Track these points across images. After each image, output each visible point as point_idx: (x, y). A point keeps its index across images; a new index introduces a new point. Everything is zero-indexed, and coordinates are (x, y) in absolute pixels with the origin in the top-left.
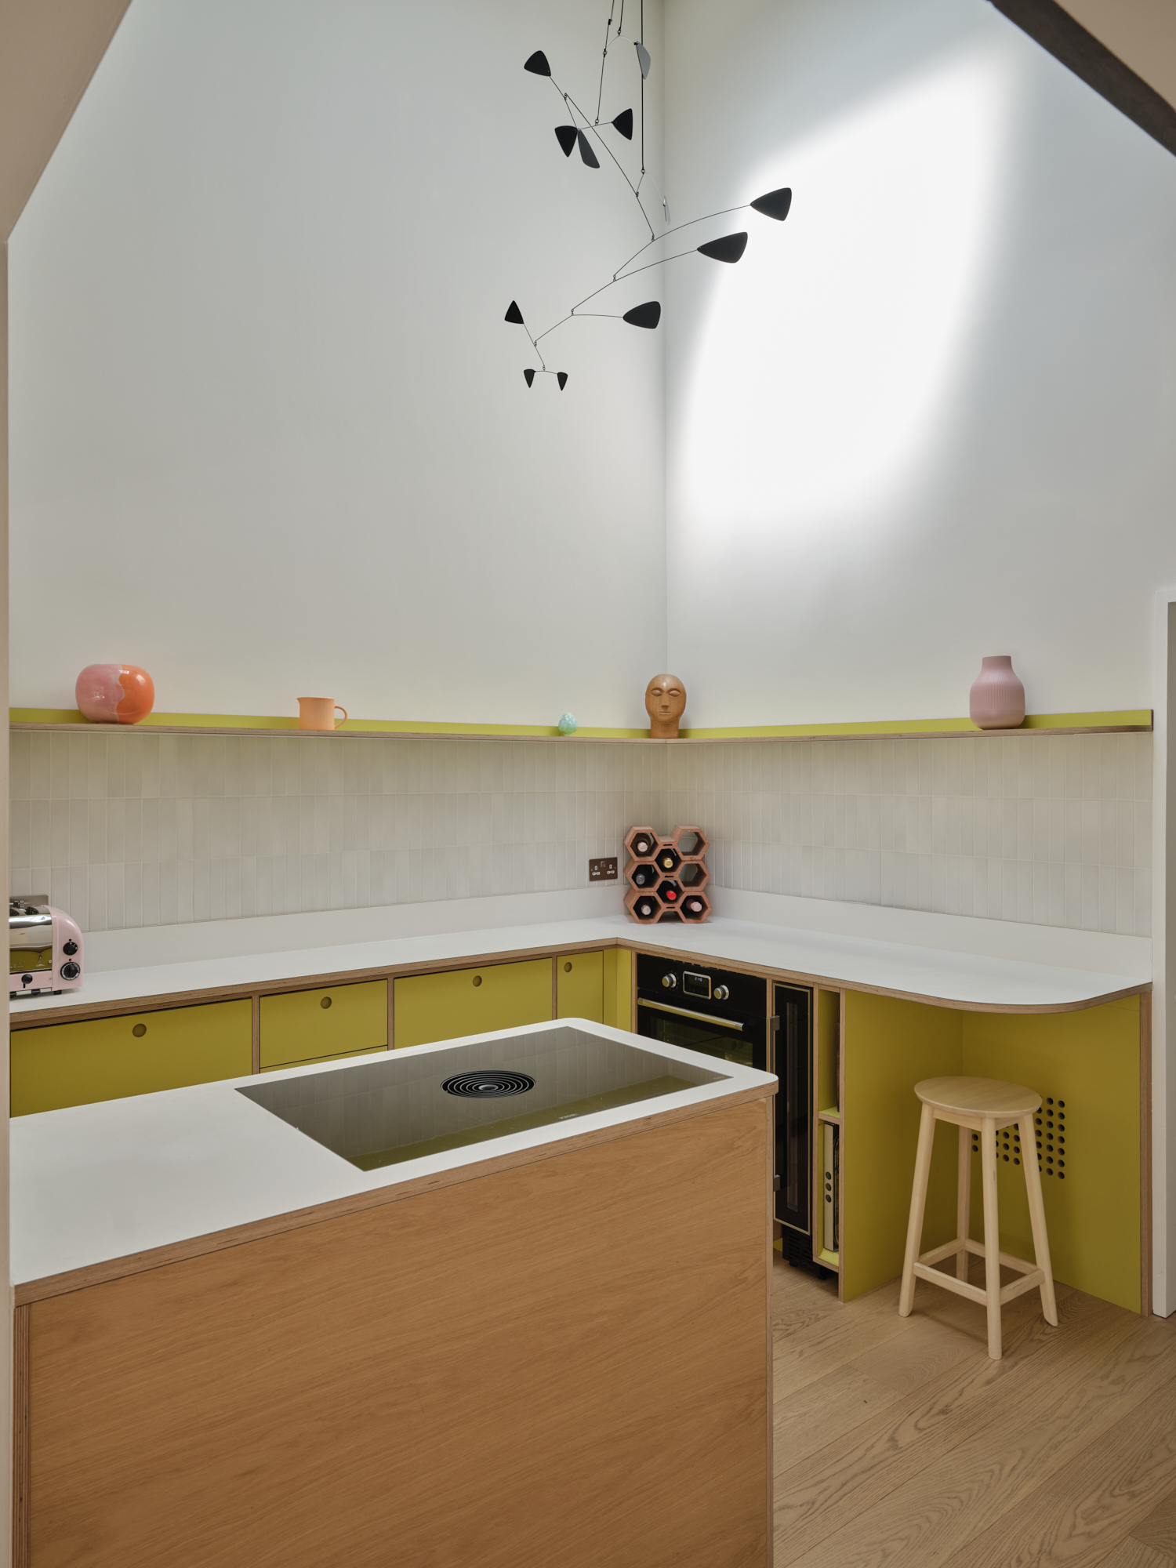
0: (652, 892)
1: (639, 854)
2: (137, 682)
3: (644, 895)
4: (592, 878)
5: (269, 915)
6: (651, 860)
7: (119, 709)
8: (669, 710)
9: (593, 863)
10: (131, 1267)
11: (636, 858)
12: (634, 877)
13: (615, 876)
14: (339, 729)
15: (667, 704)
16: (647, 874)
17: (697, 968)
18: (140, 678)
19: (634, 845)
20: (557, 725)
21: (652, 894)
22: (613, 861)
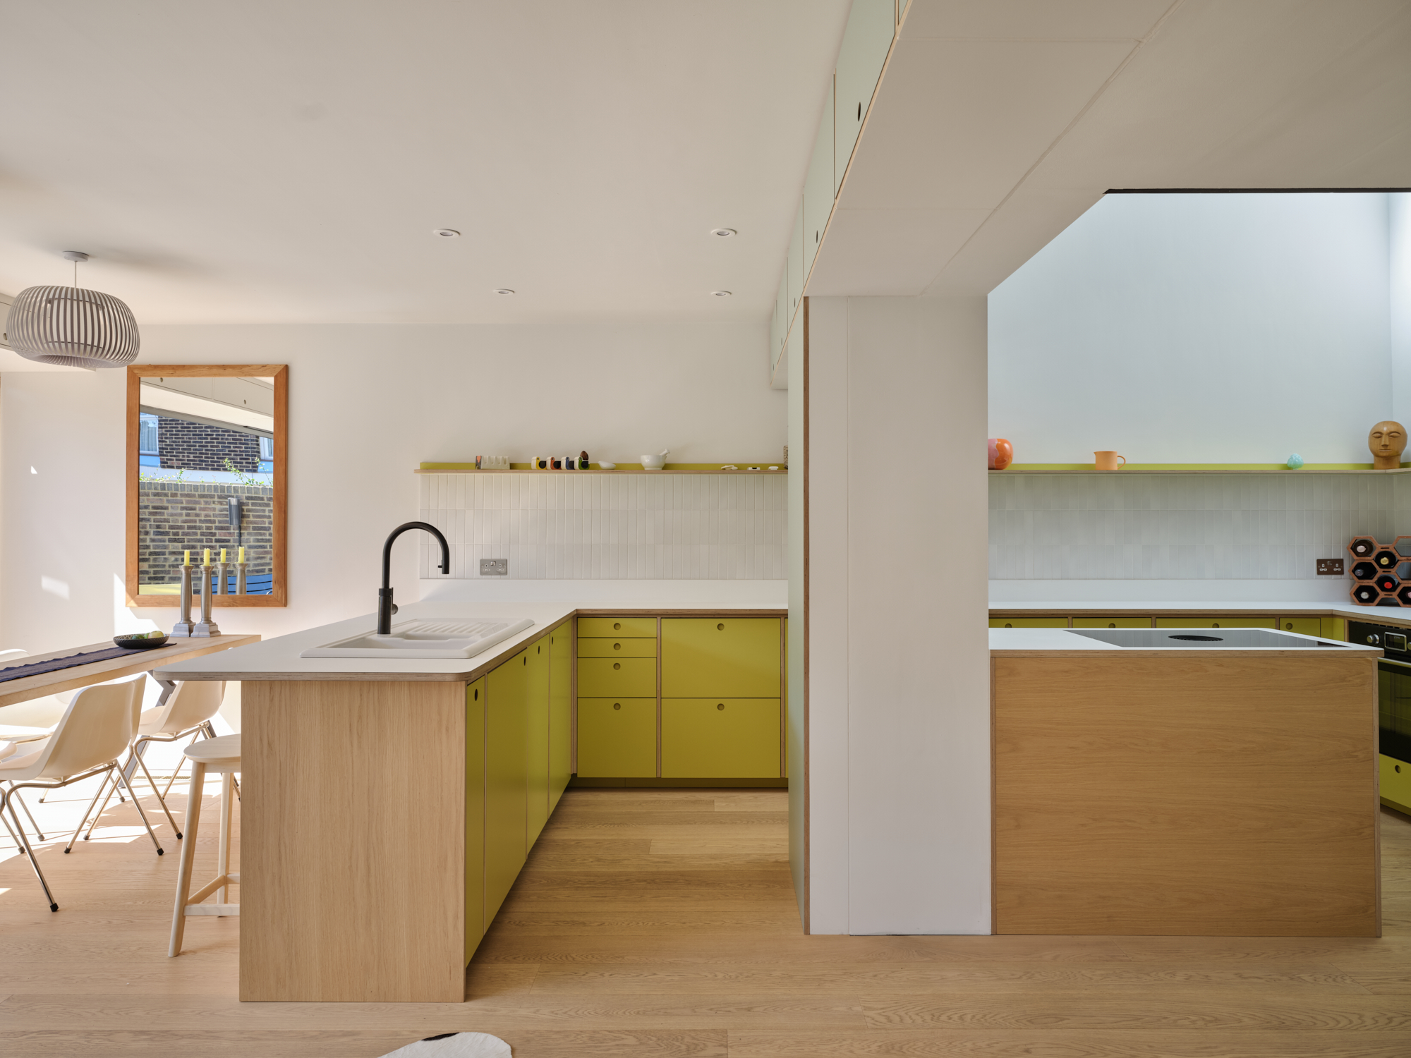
0: (1371, 583)
1: (1357, 554)
2: (1005, 448)
3: (1363, 584)
4: (1319, 573)
5: (1077, 579)
6: (1370, 559)
7: (996, 462)
8: (1388, 448)
9: (1320, 562)
10: (1028, 655)
11: (1355, 557)
12: (1354, 571)
13: (1341, 573)
14: (1121, 469)
15: (1388, 444)
16: (1366, 570)
17: (1397, 630)
18: (1006, 445)
19: (1354, 548)
20: (1286, 463)
21: (1371, 584)
22: (1341, 562)
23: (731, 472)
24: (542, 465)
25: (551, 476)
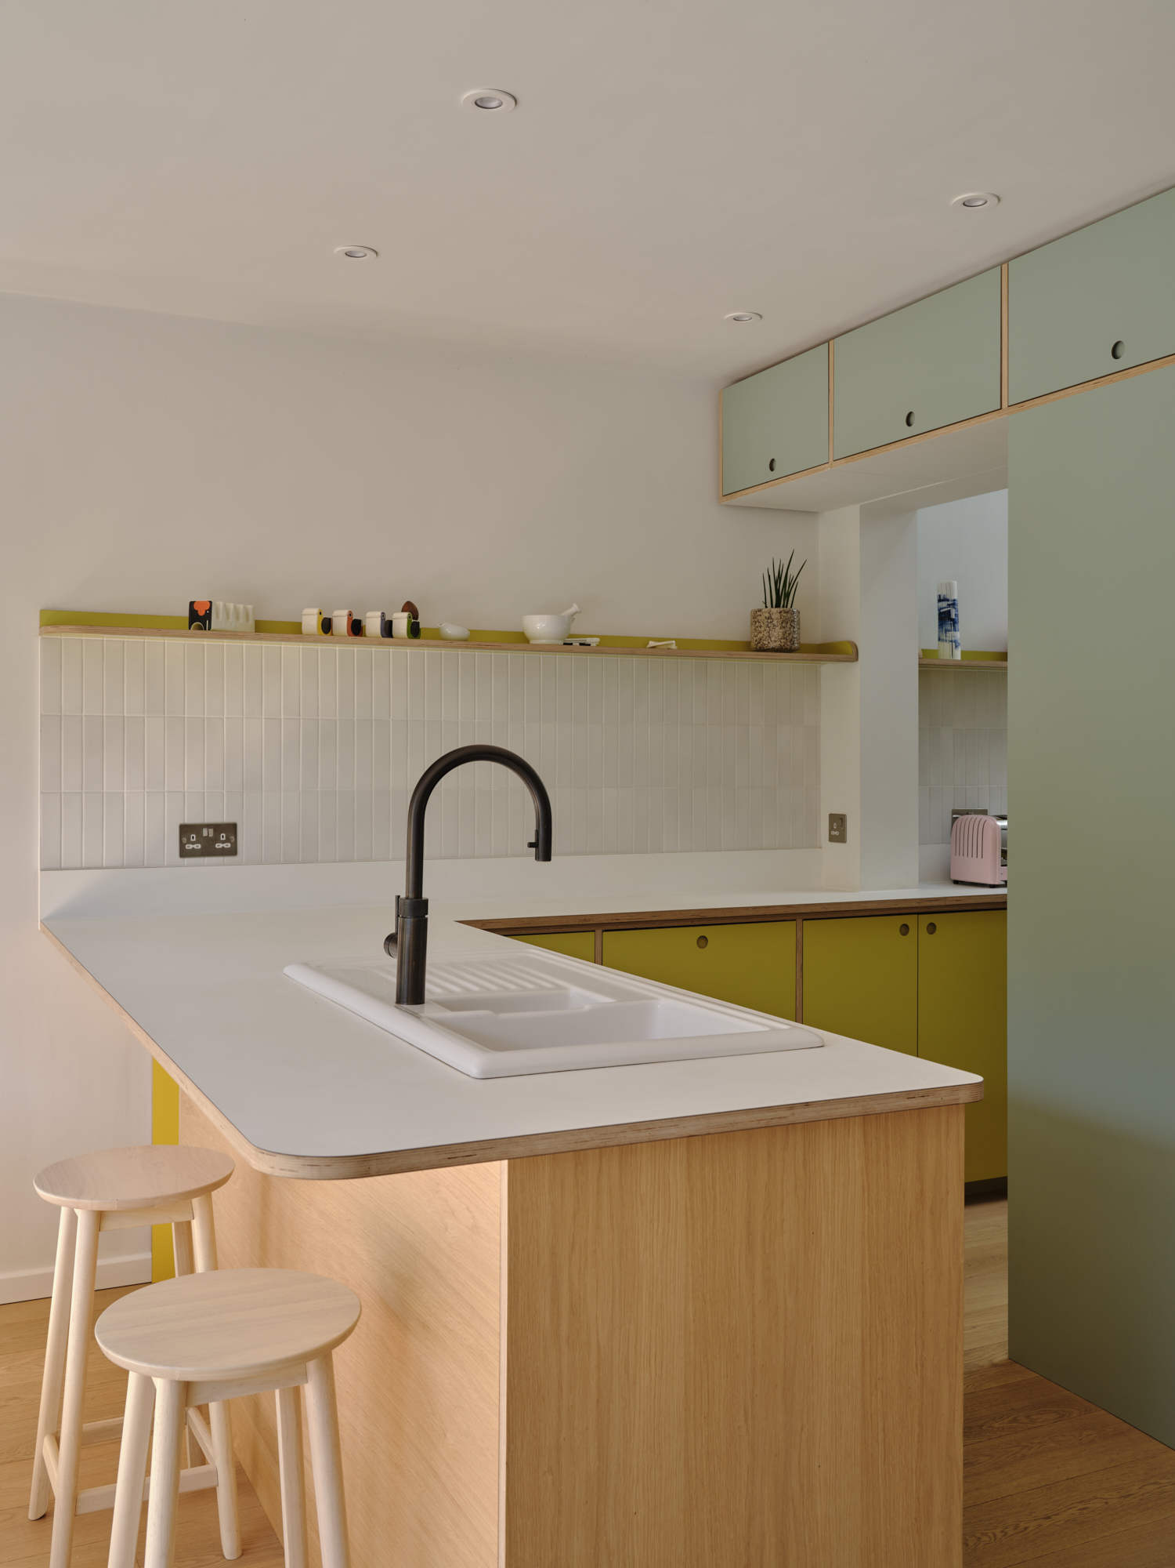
23: (667, 653)
24: (327, 626)
25: (342, 651)
